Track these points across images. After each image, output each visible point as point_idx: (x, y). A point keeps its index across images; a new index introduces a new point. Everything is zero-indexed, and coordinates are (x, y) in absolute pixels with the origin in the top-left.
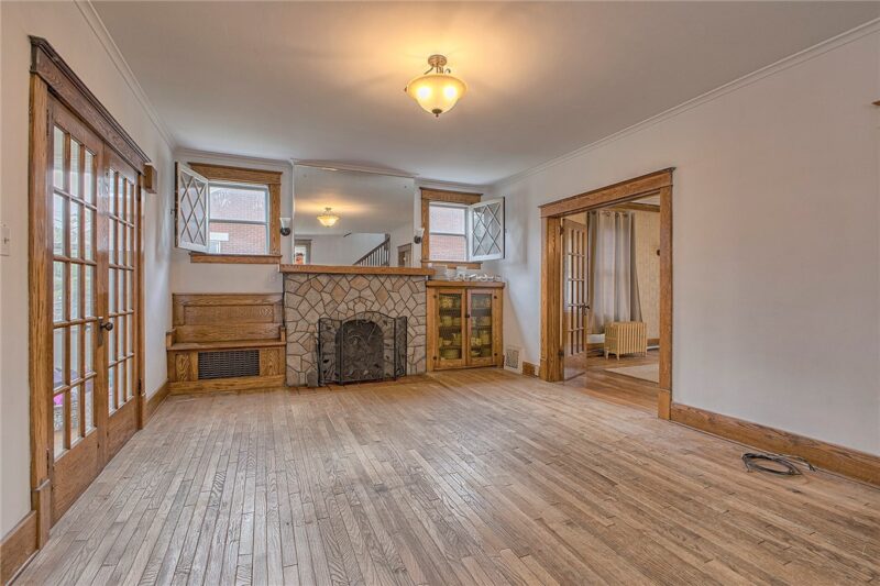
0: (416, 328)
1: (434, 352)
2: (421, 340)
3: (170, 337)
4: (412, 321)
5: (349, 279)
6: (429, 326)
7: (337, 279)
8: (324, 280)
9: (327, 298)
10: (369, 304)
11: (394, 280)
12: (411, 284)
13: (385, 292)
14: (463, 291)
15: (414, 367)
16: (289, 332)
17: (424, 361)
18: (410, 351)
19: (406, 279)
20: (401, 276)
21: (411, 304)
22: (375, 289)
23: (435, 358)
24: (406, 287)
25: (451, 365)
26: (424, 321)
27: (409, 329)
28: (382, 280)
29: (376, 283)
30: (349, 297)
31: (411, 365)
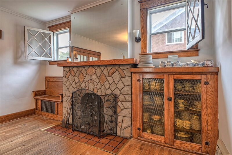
0: (124, 103)
1: (138, 124)
2: (127, 112)
3: (34, 93)
4: (121, 97)
5: (86, 68)
6: (134, 103)
7: (80, 69)
8: (75, 69)
9: (77, 79)
10: (95, 84)
11: (109, 68)
12: (121, 71)
13: (104, 77)
14: (165, 76)
15: (122, 131)
16: (64, 96)
17: (129, 129)
18: (120, 119)
19: (117, 67)
20: (114, 65)
21: (120, 86)
22: (98, 75)
23: (139, 129)
24: (116, 74)
25: (154, 139)
26: (130, 99)
27: (119, 103)
28: (102, 68)
29: (99, 71)
30: (86, 80)
31: (121, 129)
